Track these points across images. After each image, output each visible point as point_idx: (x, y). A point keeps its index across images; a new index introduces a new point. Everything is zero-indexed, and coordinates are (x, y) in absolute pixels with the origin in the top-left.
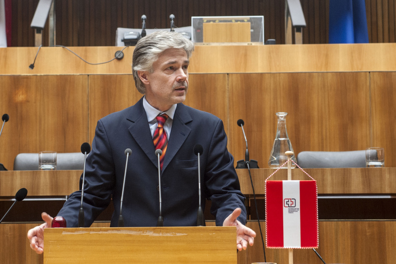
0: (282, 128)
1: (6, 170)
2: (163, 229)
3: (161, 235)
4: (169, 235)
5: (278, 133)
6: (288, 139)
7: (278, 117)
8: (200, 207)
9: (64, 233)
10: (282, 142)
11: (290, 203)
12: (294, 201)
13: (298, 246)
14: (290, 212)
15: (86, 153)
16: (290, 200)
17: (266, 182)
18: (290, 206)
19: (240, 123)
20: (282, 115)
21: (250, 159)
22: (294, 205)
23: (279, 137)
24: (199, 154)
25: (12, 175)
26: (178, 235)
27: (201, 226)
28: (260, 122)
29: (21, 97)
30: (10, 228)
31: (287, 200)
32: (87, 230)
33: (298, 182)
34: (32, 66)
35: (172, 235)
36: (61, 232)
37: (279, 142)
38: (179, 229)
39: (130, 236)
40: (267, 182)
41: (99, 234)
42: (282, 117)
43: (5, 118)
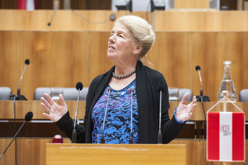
0: (227, 73)
1: (26, 99)
2: (133, 146)
3: (131, 150)
4: (136, 150)
5: (225, 76)
6: (232, 81)
7: (225, 65)
8: (160, 131)
9: (61, 148)
10: (227, 83)
11: (225, 128)
12: (227, 127)
13: (230, 160)
14: (225, 135)
15: (79, 89)
16: (225, 127)
17: (207, 113)
18: (225, 130)
19: (198, 68)
20: (227, 63)
21: (204, 95)
22: (227, 130)
23: (225, 79)
24: (161, 92)
25: (31, 103)
26: (143, 150)
27: (160, 144)
28: (214, 68)
29: (40, 46)
30: (29, 142)
31: (223, 127)
32: (78, 145)
33: (231, 113)
34: (49, 24)
35: (139, 150)
36: (59, 146)
37: (225, 83)
38: (144, 146)
39: (109, 150)
40: (209, 113)
41: (86, 149)
42: (227, 65)
43: (27, 62)
